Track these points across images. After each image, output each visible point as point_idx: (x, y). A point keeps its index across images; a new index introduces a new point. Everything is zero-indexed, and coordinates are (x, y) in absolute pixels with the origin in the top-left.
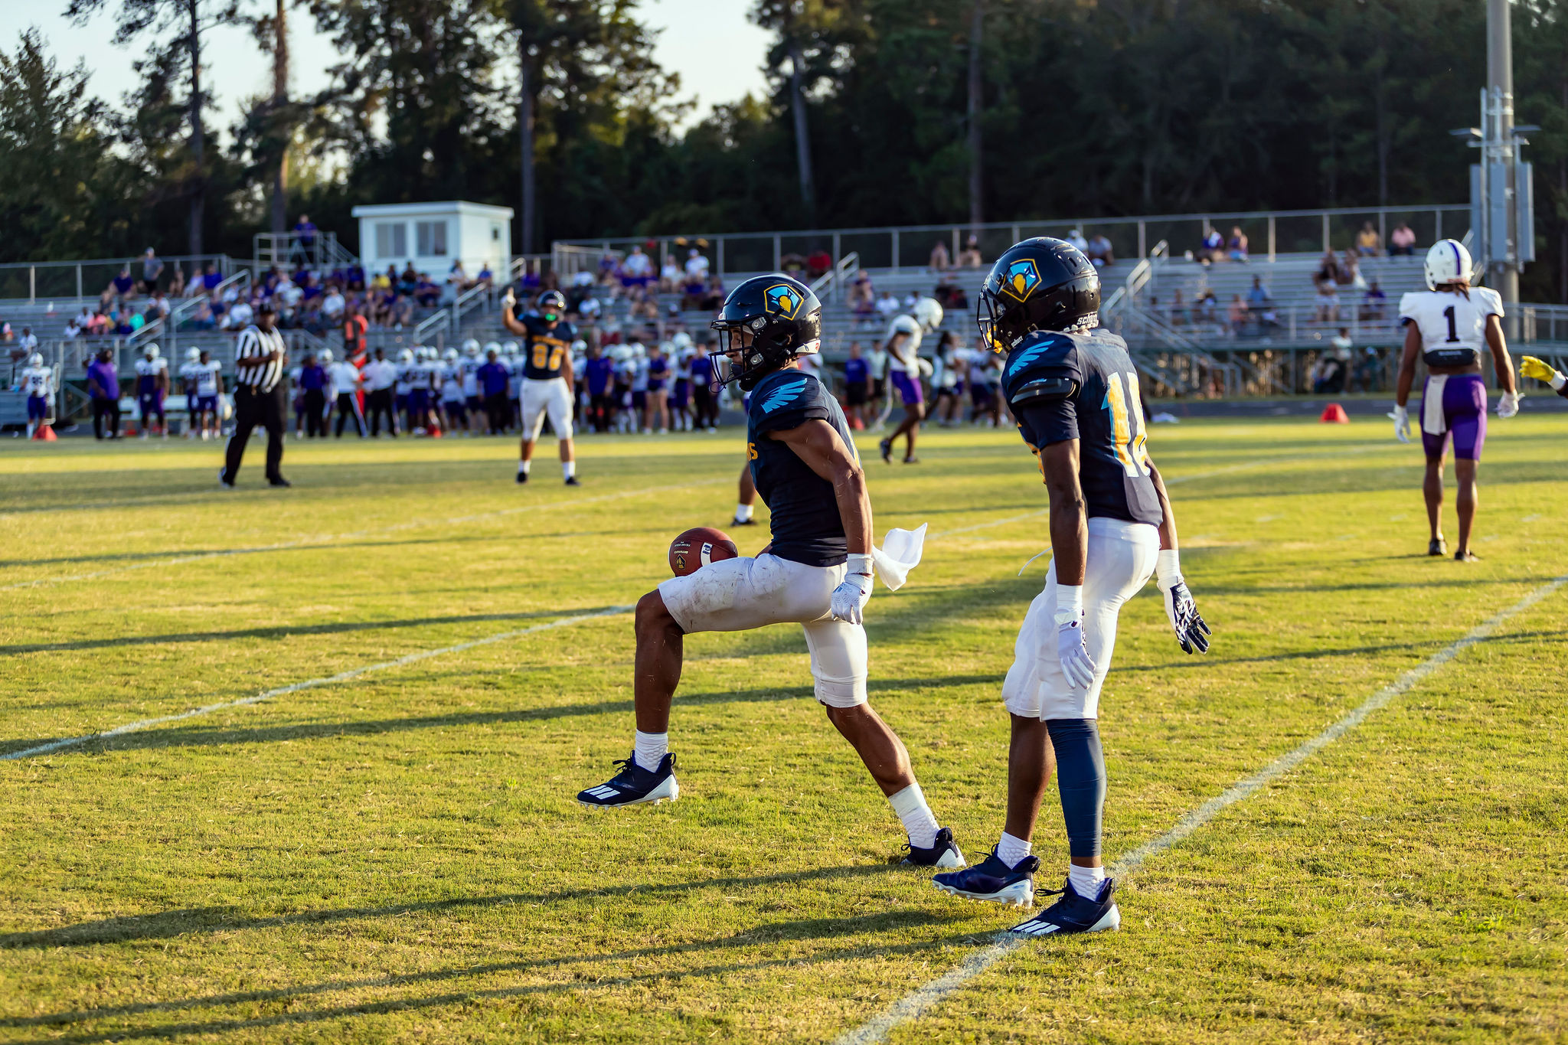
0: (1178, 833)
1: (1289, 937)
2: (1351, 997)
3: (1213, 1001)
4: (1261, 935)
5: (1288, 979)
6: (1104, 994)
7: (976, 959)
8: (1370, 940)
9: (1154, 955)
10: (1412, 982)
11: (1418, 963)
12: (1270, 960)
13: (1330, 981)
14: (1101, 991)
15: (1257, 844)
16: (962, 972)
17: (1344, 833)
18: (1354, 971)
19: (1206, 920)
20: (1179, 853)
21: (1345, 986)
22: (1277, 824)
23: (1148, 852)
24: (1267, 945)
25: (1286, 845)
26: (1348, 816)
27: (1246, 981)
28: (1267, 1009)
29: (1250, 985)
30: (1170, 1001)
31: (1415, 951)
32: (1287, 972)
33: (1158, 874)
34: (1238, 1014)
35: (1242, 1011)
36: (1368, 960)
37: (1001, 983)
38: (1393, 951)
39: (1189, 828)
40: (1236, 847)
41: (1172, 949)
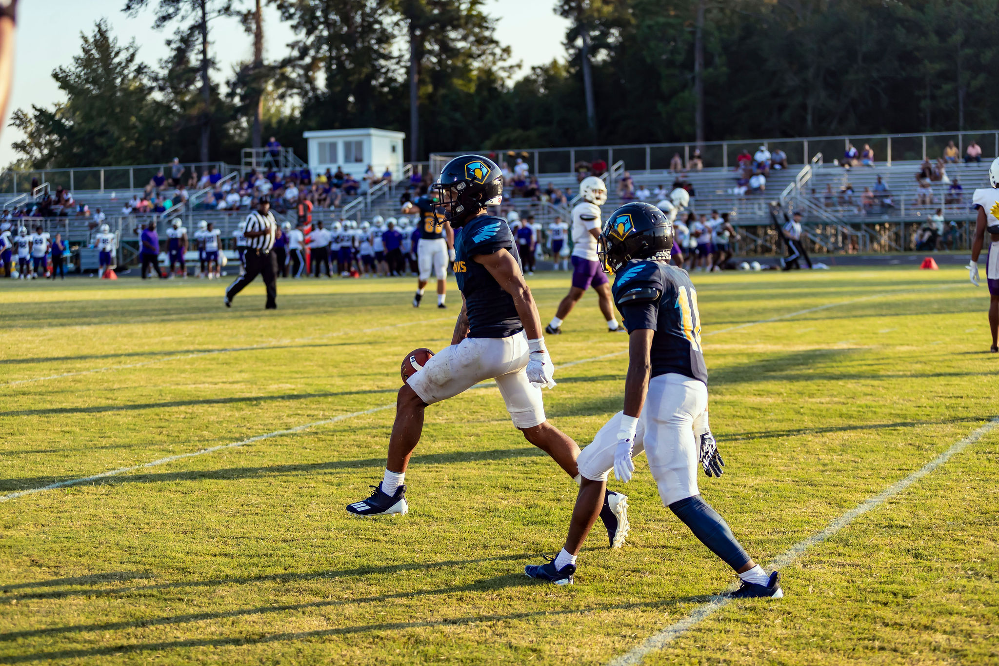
0: (829, 532)
1: (900, 599)
2: (940, 638)
3: (851, 639)
4: (882, 597)
5: (899, 626)
6: (781, 634)
7: (699, 611)
8: (952, 601)
9: (813, 610)
10: (979, 628)
11: (983, 616)
12: (888, 614)
13: (926, 628)
14: (779, 632)
15: (879, 539)
16: (690, 620)
17: (936, 532)
18: (942, 621)
19: (847, 588)
20: (829, 545)
21: (936, 631)
22: (892, 526)
23: (810, 544)
24: (886, 604)
25: (898, 540)
26: (938, 522)
27: (872, 626)
28: (886, 645)
29: (874, 629)
30: (823, 639)
31: (981, 608)
32: (898, 621)
33: (816, 558)
34: (867, 648)
35: (870, 646)
36: (951, 614)
37: (715, 627)
38: (967, 608)
39: (835, 529)
40: (866, 541)
41: (824, 606)
